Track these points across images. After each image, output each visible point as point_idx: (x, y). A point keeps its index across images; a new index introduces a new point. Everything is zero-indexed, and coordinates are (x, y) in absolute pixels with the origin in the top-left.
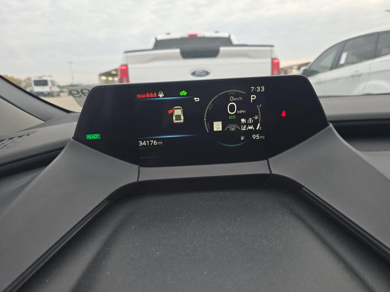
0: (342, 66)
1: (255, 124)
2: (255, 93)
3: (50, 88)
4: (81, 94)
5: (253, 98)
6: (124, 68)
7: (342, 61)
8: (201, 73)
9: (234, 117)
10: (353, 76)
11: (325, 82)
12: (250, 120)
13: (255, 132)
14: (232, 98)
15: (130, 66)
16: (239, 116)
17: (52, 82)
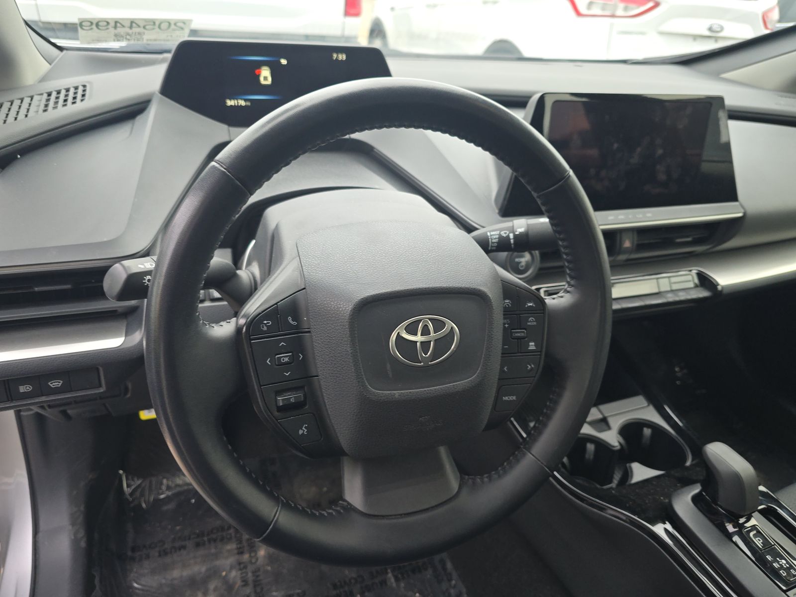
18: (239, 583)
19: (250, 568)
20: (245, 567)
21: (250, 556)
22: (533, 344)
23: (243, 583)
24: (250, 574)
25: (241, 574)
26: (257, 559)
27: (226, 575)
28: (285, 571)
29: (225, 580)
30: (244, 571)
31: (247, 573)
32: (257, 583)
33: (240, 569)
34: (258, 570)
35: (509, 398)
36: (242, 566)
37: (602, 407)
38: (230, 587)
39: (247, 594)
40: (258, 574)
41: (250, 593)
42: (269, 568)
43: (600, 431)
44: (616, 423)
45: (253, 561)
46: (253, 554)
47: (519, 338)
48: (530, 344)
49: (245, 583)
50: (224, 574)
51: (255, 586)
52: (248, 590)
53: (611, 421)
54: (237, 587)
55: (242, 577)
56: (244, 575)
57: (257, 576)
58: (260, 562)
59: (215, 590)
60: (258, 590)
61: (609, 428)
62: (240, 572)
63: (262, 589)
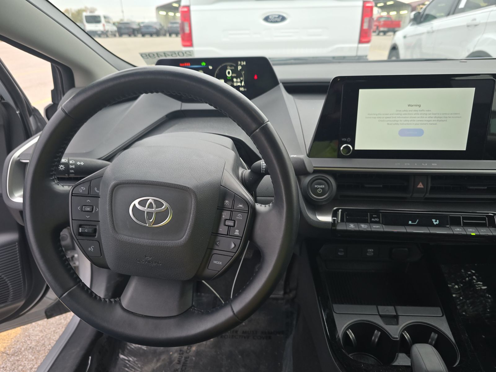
0: (463, 10)
1: (241, 82)
2: (240, 65)
3: (104, 25)
4: (148, 56)
5: (240, 68)
6: (186, 9)
7: (462, 5)
8: (275, 18)
9: (230, 78)
10: (468, 26)
11: (438, 31)
12: (239, 80)
13: (241, 86)
14: (228, 67)
15: (192, 8)
16: (232, 77)
17: (105, 17)
18: (176, 361)
19: (185, 355)
20: (183, 354)
21: (188, 349)
22: (238, 231)
23: (178, 362)
24: (183, 358)
25: (179, 357)
26: (190, 351)
27: (172, 355)
28: (201, 363)
29: (170, 357)
30: (181, 355)
31: (182, 357)
32: (184, 365)
33: (180, 354)
34: (188, 357)
35: (217, 262)
36: (181, 352)
37: (398, 308)
38: (171, 362)
39: (177, 368)
40: (187, 359)
41: (179, 369)
42: (194, 358)
43: (387, 324)
44: (404, 322)
45: (188, 351)
46: (189, 348)
47: (229, 226)
48: (236, 231)
49: (179, 362)
50: (171, 353)
51: (183, 366)
52: (179, 367)
53: (401, 319)
54: (174, 363)
55: (179, 359)
56: (181, 357)
57: (187, 361)
58: (191, 353)
59: (164, 360)
60: (184, 368)
61: (397, 323)
62: (179, 355)
63: (186, 368)
